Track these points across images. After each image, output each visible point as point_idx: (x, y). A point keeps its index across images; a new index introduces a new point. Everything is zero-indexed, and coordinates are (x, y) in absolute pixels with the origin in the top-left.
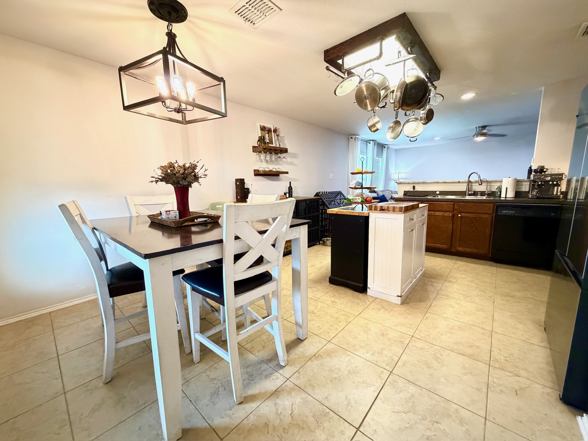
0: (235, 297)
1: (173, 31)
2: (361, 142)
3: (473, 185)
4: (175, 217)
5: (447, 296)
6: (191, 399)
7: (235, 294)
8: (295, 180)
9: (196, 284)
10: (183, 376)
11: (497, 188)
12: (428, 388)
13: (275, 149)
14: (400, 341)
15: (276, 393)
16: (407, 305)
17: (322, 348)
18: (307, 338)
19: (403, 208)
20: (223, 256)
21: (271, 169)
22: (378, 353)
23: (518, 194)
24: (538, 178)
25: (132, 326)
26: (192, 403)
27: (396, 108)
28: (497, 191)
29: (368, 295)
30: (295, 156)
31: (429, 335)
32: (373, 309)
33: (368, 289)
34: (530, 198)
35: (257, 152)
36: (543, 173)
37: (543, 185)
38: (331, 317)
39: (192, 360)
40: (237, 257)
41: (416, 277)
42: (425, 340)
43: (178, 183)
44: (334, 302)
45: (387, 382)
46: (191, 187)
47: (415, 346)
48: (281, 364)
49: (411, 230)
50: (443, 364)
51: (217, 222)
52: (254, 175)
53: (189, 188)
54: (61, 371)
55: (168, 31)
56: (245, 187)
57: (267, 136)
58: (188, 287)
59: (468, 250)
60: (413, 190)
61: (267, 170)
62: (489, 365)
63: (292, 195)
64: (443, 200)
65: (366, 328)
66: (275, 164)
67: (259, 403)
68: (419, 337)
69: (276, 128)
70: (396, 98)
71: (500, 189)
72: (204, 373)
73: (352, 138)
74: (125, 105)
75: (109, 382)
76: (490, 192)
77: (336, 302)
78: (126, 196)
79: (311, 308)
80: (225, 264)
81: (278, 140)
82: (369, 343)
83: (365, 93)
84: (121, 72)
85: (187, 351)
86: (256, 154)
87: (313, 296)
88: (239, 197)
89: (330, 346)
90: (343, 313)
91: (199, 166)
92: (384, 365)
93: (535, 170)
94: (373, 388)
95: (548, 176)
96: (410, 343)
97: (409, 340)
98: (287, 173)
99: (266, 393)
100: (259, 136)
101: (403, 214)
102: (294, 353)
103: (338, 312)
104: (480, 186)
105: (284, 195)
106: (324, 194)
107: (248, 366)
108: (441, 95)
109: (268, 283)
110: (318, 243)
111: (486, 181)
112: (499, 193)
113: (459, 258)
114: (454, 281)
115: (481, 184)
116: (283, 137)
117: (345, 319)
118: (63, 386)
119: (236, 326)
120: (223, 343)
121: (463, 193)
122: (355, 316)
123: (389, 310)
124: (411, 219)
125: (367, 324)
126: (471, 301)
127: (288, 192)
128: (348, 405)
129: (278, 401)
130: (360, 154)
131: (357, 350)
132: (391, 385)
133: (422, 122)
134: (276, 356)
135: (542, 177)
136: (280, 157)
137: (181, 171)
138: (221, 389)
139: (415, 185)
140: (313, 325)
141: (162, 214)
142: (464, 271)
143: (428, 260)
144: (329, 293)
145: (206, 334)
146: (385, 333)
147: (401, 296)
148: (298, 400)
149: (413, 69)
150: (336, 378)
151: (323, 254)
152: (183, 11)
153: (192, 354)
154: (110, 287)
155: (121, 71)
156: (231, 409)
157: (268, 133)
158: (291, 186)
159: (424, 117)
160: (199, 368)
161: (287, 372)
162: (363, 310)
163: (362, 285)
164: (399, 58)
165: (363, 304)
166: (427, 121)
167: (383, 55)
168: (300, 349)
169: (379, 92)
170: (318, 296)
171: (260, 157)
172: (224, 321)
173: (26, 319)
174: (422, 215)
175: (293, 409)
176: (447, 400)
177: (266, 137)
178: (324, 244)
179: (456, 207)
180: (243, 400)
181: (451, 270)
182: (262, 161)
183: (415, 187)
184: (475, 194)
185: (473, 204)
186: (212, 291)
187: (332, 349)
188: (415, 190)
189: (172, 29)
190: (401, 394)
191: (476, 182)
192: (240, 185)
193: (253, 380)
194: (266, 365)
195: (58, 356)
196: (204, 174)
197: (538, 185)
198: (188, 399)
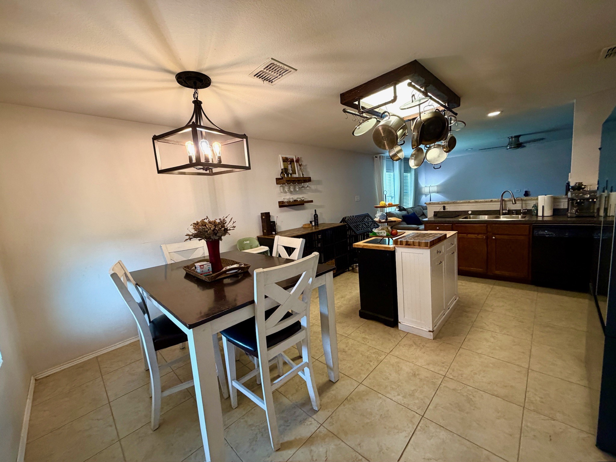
0: (268, 350)
1: (199, 99)
2: (386, 160)
3: (507, 203)
4: (209, 270)
5: (482, 327)
6: (232, 446)
7: (268, 347)
8: (321, 207)
9: (231, 337)
10: (224, 422)
11: (533, 206)
12: (459, 433)
13: (298, 179)
14: (432, 381)
15: (310, 440)
16: (439, 340)
17: (354, 391)
18: (338, 380)
19: (429, 244)
20: (255, 315)
21: (295, 198)
22: (410, 395)
23: (556, 212)
24: (577, 196)
25: (173, 370)
26: (234, 450)
27: (414, 146)
28: (533, 209)
29: (400, 330)
30: (319, 182)
31: (462, 375)
32: (405, 345)
33: (399, 323)
34: (569, 216)
35: (280, 184)
36: (581, 190)
37: (583, 203)
38: (363, 356)
39: (231, 405)
40: (269, 313)
41: (449, 308)
42: (458, 380)
43: (210, 238)
44: (364, 338)
45: (419, 427)
46: (221, 240)
47: (447, 387)
48: (314, 408)
49: (439, 262)
50: (475, 407)
51: (248, 272)
52: (279, 207)
53: (220, 241)
54: (113, 418)
55: (194, 99)
56: (271, 220)
57: (290, 166)
58: (224, 339)
59: (506, 274)
60: (443, 210)
61: (291, 200)
62: (524, 407)
63: (318, 222)
64: (475, 222)
65: (397, 368)
66: (299, 194)
67: (294, 450)
68: (451, 377)
69: (298, 158)
70: (414, 138)
71: (536, 207)
72: (243, 419)
73: (376, 157)
74: (160, 169)
75: (158, 428)
76: (526, 211)
77: (367, 339)
78: (161, 245)
79: (341, 346)
80: (257, 321)
81: (301, 169)
82: (400, 384)
83: (383, 135)
84: (155, 141)
85: (226, 396)
86: (280, 185)
87: (344, 333)
88: (265, 231)
89: (362, 388)
90: (374, 351)
91: (228, 220)
92: (415, 408)
93: (572, 187)
94: (404, 434)
95: (587, 194)
96: (442, 383)
97: (441, 380)
98: (312, 201)
99: (301, 439)
100: (282, 168)
101: (430, 249)
102: (327, 396)
103: (369, 350)
104: (514, 205)
105: (309, 223)
106: (351, 218)
107: (283, 411)
108: (463, 122)
109: (298, 332)
110: (348, 270)
111: (520, 199)
112: (536, 211)
113: (498, 282)
114: (490, 310)
115: (515, 203)
116: (306, 165)
117: (376, 357)
118: (118, 433)
119: (269, 368)
120: (258, 386)
121: (497, 213)
122: (387, 354)
123: (421, 346)
124: (439, 252)
125: (398, 363)
126: (508, 333)
127: (314, 220)
128: (380, 451)
129: (313, 448)
130: (387, 172)
131: (389, 393)
132: (422, 430)
133: (445, 150)
134: (308, 400)
135: (580, 195)
136: (303, 187)
137: (212, 228)
138: (259, 436)
139: (445, 205)
140: (344, 365)
141: (197, 268)
142: (502, 298)
143: (463, 286)
144: (359, 329)
145: (241, 381)
146: (417, 373)
147: (432, 332)
148: (332, 446)
149: (430, 106)
150: (367, 423)
151: (353, 283)
152: (207, 80)
153: (230, 399)
154: (155, 341)
155: (155, 139)
156: (269, 457)
157: (291, 164)
158: (317, 213)
159: (446, 145)
160: (237, 414)
161: (321, 416)
162: (394, 347)
163: (392, 320)
164: (413, 102)
165: (395, 339)
166: (449, 149)
167: (398, 98)
168: (333, 392)
169: (396, 134)
170: (349, 332)
171: (284, 189)
172: (258, 366)
173: (76, 365)
174: (451, 244)
175: (328, 456)
176: (478, 447)
177: (289, 168)
178: (353, 271)
179: (489, 229)
180: (280, 447)
181: (488, 296)
182: (286, 192)
183: (446, 208)
184: (510, 212)
185: (507, 225)
186: (247, 346)
187: (363, 391)
188: (446, 210)
189: (197, 97)
190: (432, 440)
191: (510, 200)
192: (265, 219)
193: (289, 426)
194: (300, 410)
195: (109, 403)
196: (233, 226)
197: (577, 203)
198: (229, 446)
